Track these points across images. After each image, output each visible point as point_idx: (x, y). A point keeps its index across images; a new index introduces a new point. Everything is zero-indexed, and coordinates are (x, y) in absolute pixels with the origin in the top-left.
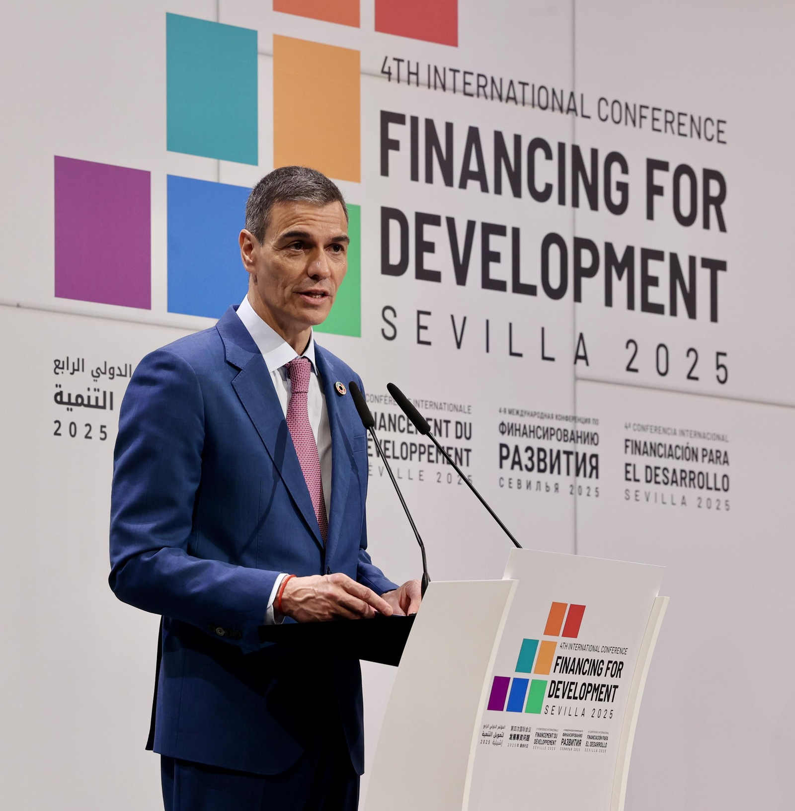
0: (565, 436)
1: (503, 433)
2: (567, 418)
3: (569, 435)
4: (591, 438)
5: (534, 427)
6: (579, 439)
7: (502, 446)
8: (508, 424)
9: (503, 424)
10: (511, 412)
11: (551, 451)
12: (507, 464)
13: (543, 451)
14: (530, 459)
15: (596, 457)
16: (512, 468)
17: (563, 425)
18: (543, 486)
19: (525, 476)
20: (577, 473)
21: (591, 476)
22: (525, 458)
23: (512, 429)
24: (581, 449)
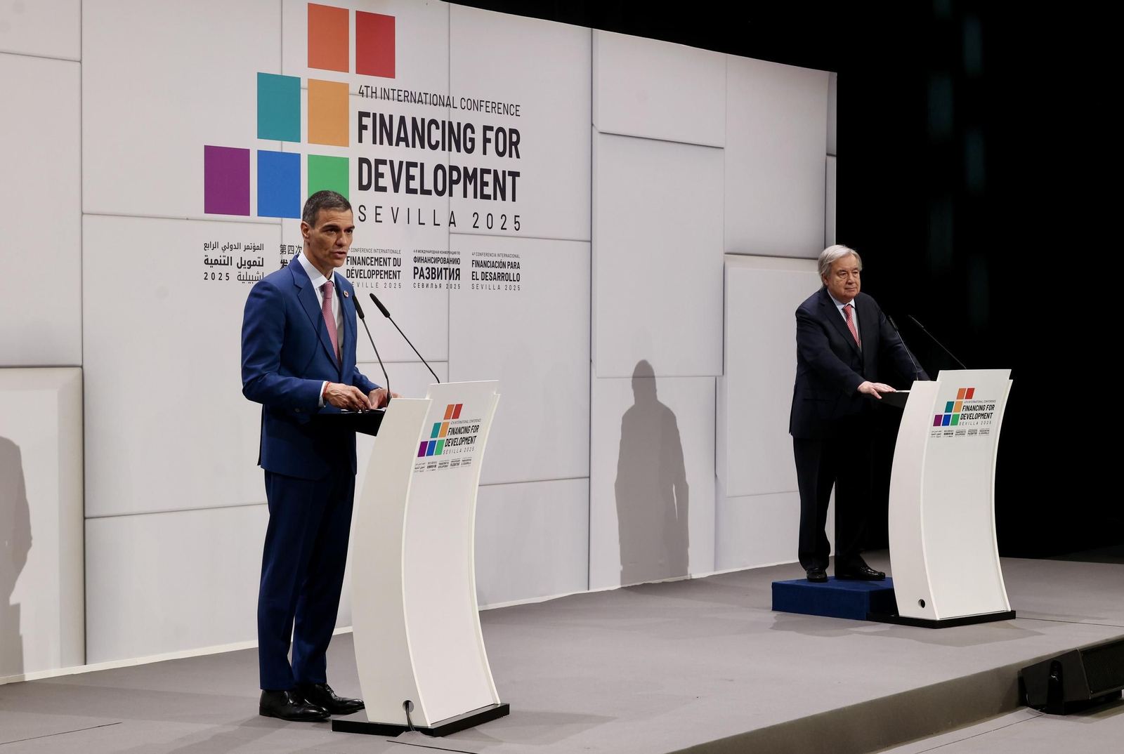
1: (415, 262)
2: (445, 252)
3: (446, 261)
4: (457, 261)
5: (430, 258)
6: (451, 262)
7: (415, 268)
8: (418, 257)
9: (415, 257)
11: (438, 268)
12: (417, 276)
13: (434, 269)
14: (428, 273)
15: (459, 269)
16: (420, 278)
17: (443, 256)
18: (434, 286)
19: (425, 281)
20: (450, 278)
21: (456, 279)
22: (425, 273)
23: (419, 260)
24: (452, 266)
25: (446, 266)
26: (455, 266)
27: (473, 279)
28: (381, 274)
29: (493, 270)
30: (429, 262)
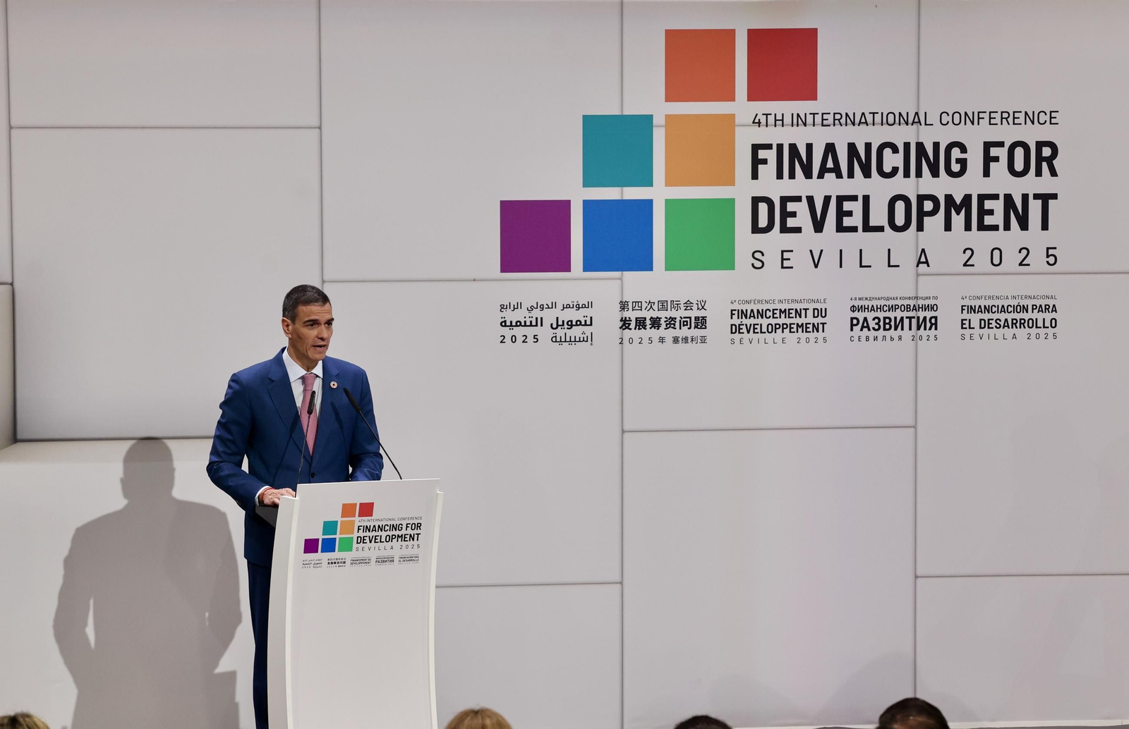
0: (908, 308)
2: (910, 298)
3: (911, 308)
4: (932, 308)
6: (921, 309)
7: (852, 319)
9: (854, 306)
10: (860, 299)
11: (895, 318)
12: (857, 328)
13: (890, 319)
14: (877, 324)
15: (936, 318)
16: (861, 330)
17: (906, 302)
18: (888, 338)
19: (872, 334)
20: (919, 328)
21: (930, 329)
22: (872, 324)
23: (861, 309)
24: (921, 314)
25: (911, 314)
26: (929, 314)
27: (962, 329)
28: (791, 328)
29: (1003, 316)
30: (879, 310)
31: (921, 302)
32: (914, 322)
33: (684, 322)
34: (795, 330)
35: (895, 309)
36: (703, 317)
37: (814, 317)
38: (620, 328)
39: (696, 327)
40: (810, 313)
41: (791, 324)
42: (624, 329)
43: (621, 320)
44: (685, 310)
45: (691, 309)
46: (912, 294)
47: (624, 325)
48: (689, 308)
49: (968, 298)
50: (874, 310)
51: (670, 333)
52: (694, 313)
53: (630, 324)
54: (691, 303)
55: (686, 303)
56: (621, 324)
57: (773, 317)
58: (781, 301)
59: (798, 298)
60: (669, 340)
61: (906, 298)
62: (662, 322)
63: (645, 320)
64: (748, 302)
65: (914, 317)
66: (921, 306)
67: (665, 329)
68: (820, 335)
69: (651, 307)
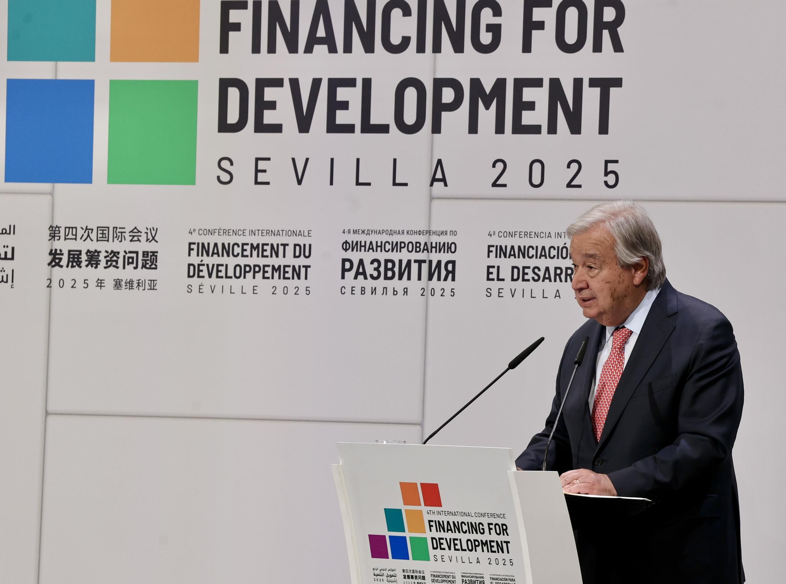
0: (417, 247)
1: (346, 250)
2: (420, 233)
3: (422, 247)
4: (449, 248)
5: (382, 242)
6: (434, 250)
7: (344, 261)
8: (353, 242)
9: (346, 242)
10: (355, 232)
11: (400, 261)
12: (350, 275)
13: (393, 262)
14: (376, 269)
15: (453, 262)
16: (356, 278)
17: (414, 239)
18: (390, 291)
19: (369, 283)
20: (430, 278)
21: (446, 279)
22: (370, 269)
23: (356, 246)
24: (435, 257)
25: (421, 256)
26: (444, 257)
27: (488, 279)
28: (265, 272)
29: (543, 263)
30: (379, 249)
31: (435, 239)
32: (425, 267)
33: (129, 258)
34: (269, 275)
35: (401, 248)
36: (153, 253)
37: (295, 256)
38: (49, 264)
39: (144, 266)
40: (290, 250)
41: (264, 266)
42: (53, 266)
43: (50, 254)
44: (131, 241)
45: (139, 240)
46: (423, 227)
47: (53, 260)
48: (136, 238)
49: (497, 234)
50: (373, 249)
51: (111, 274)
52: (142, 246)
53: (60, 259)
54: (139, 232)
55: (132, 231)
56: (50, 258)
57: (243, 256)
58: (253, 233)
59: (275, 228)
60: (109, 284)
61: (415, 233)
62: (102, 257)
63: (80, 254)
64: (211, 232)
65: (424, 261)
66: (434, 245)
67: (105, 268)
68: (302, 283)
69: (88, 235)
